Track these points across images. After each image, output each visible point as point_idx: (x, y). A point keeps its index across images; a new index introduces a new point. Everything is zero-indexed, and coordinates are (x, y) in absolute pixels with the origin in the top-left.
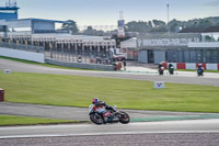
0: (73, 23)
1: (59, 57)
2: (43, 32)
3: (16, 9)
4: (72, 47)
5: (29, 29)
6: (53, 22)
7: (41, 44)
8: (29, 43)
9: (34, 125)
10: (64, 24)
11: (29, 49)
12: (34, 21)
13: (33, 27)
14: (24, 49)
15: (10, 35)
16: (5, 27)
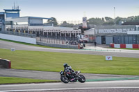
0: (54, 19)
1: (46, 41)
2: (35, 25)
3: (18, 10)
4: (54, 34)
5: (27, 23)
6: (42, 19)
7: (34, 32)
8: (27, 32)
9: (30, 83)
10: (49, 20)
11: (26, 36)
12: (30, 18)
13: (29, 22)
14: (23, 35)
15: (15, 27)
16: (11, 22)
